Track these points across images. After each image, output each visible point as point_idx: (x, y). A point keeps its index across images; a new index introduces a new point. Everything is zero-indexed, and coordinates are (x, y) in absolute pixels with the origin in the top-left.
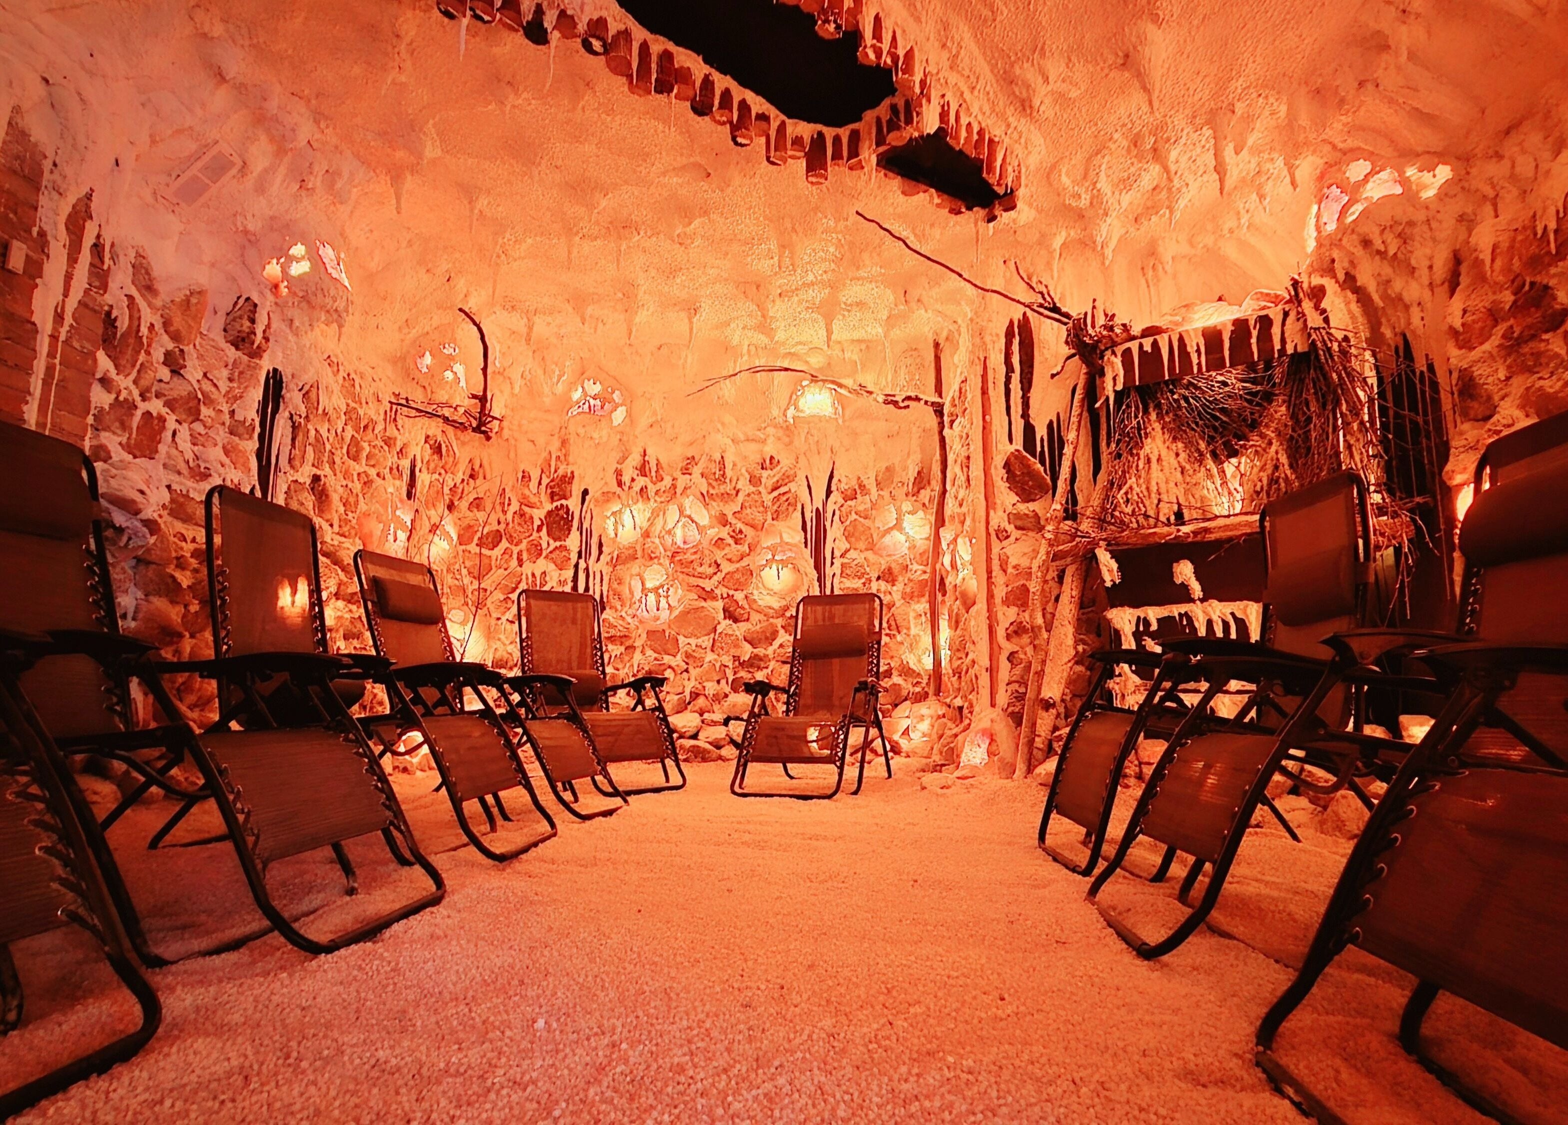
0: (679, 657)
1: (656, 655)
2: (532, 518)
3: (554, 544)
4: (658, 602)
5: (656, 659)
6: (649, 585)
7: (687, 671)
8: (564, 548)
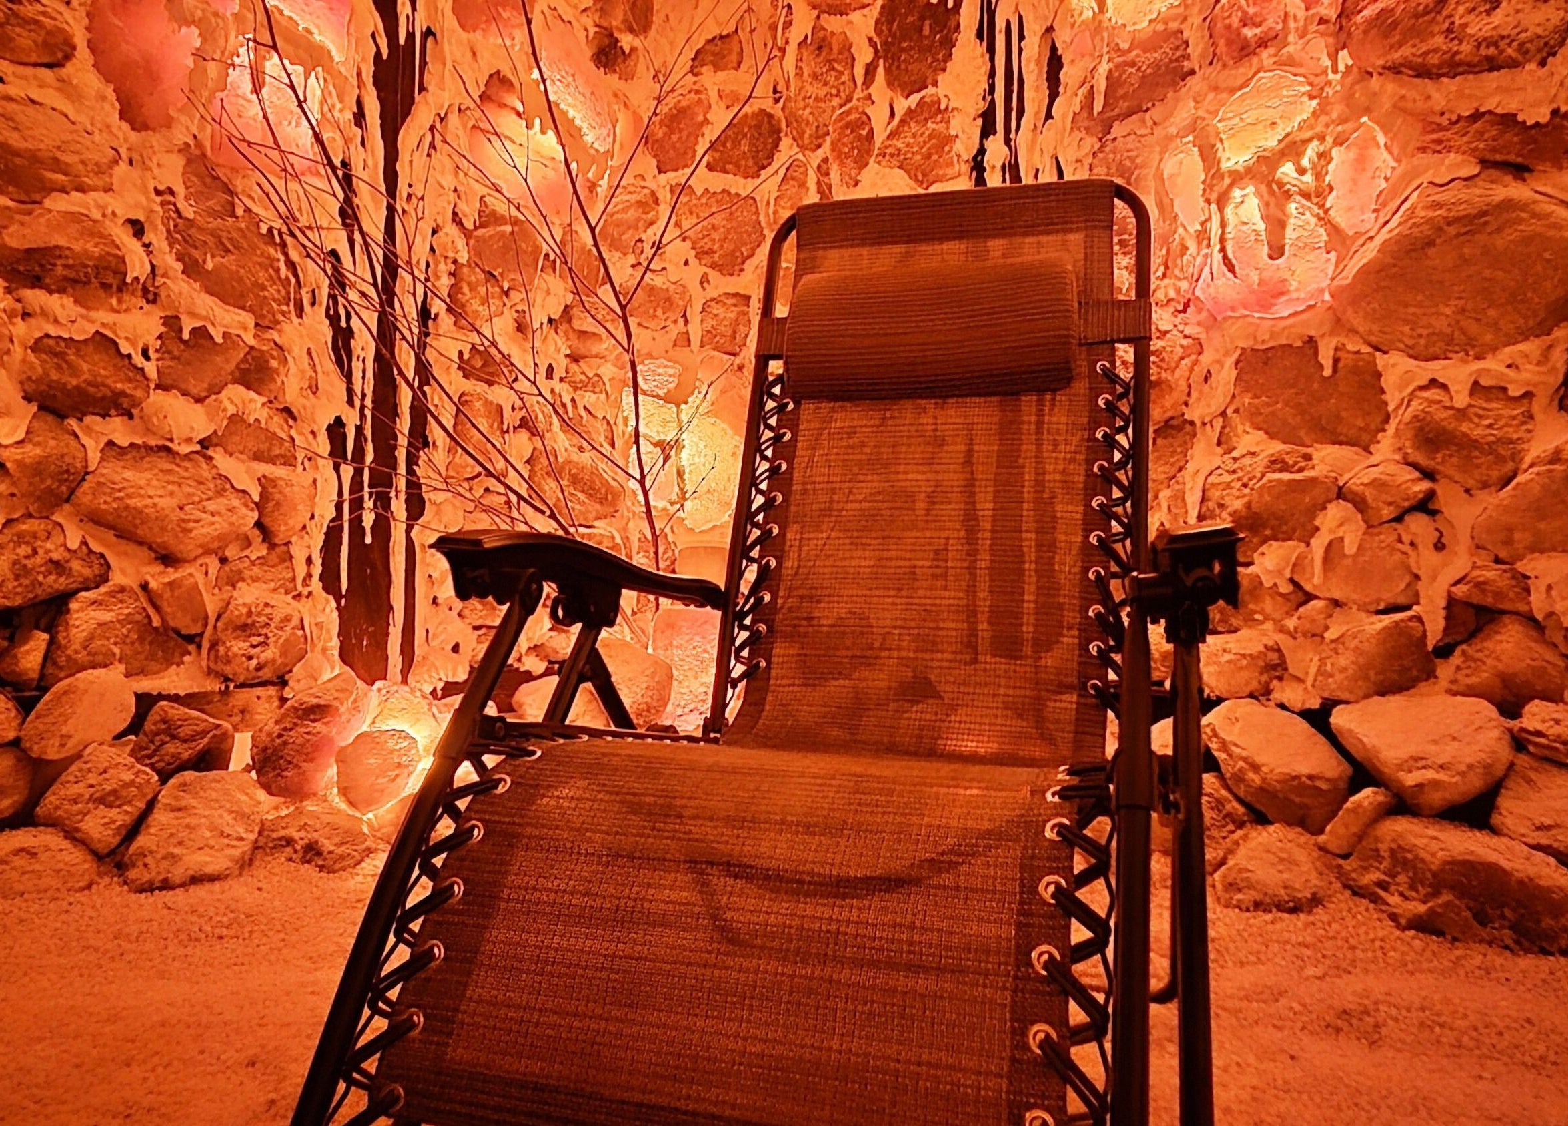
0: (1385, 447)
1: (1277, 447)
2: (847, 47)
3: (903, 105)
4: (1277, 224)
5: (1278, 464)
6: (1234, 157)
7: (1425, 506)
8: (933, 110)
